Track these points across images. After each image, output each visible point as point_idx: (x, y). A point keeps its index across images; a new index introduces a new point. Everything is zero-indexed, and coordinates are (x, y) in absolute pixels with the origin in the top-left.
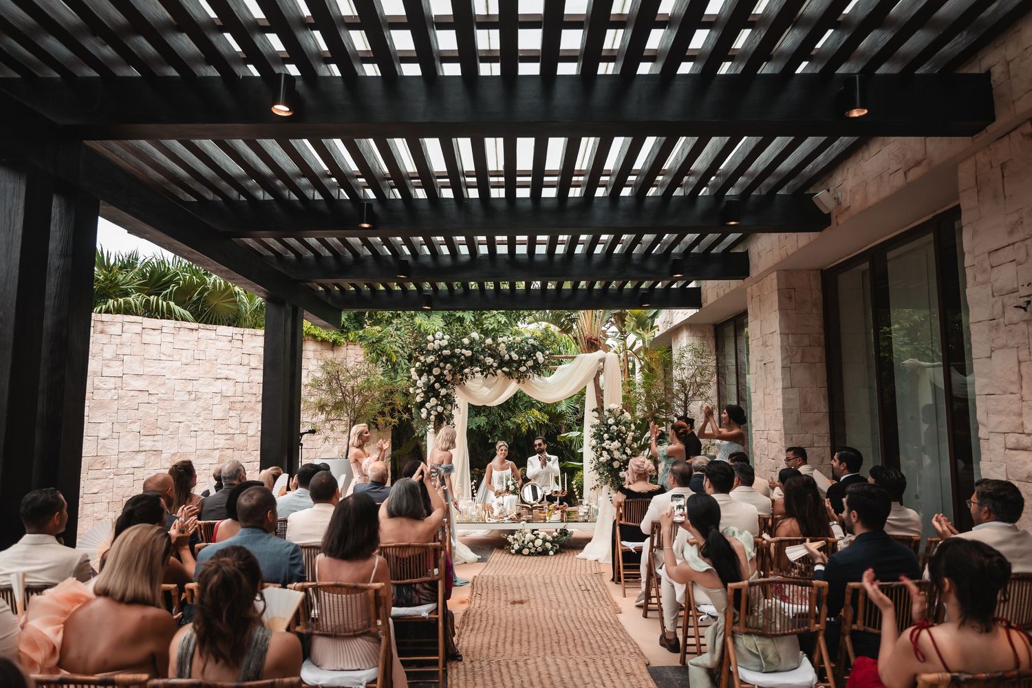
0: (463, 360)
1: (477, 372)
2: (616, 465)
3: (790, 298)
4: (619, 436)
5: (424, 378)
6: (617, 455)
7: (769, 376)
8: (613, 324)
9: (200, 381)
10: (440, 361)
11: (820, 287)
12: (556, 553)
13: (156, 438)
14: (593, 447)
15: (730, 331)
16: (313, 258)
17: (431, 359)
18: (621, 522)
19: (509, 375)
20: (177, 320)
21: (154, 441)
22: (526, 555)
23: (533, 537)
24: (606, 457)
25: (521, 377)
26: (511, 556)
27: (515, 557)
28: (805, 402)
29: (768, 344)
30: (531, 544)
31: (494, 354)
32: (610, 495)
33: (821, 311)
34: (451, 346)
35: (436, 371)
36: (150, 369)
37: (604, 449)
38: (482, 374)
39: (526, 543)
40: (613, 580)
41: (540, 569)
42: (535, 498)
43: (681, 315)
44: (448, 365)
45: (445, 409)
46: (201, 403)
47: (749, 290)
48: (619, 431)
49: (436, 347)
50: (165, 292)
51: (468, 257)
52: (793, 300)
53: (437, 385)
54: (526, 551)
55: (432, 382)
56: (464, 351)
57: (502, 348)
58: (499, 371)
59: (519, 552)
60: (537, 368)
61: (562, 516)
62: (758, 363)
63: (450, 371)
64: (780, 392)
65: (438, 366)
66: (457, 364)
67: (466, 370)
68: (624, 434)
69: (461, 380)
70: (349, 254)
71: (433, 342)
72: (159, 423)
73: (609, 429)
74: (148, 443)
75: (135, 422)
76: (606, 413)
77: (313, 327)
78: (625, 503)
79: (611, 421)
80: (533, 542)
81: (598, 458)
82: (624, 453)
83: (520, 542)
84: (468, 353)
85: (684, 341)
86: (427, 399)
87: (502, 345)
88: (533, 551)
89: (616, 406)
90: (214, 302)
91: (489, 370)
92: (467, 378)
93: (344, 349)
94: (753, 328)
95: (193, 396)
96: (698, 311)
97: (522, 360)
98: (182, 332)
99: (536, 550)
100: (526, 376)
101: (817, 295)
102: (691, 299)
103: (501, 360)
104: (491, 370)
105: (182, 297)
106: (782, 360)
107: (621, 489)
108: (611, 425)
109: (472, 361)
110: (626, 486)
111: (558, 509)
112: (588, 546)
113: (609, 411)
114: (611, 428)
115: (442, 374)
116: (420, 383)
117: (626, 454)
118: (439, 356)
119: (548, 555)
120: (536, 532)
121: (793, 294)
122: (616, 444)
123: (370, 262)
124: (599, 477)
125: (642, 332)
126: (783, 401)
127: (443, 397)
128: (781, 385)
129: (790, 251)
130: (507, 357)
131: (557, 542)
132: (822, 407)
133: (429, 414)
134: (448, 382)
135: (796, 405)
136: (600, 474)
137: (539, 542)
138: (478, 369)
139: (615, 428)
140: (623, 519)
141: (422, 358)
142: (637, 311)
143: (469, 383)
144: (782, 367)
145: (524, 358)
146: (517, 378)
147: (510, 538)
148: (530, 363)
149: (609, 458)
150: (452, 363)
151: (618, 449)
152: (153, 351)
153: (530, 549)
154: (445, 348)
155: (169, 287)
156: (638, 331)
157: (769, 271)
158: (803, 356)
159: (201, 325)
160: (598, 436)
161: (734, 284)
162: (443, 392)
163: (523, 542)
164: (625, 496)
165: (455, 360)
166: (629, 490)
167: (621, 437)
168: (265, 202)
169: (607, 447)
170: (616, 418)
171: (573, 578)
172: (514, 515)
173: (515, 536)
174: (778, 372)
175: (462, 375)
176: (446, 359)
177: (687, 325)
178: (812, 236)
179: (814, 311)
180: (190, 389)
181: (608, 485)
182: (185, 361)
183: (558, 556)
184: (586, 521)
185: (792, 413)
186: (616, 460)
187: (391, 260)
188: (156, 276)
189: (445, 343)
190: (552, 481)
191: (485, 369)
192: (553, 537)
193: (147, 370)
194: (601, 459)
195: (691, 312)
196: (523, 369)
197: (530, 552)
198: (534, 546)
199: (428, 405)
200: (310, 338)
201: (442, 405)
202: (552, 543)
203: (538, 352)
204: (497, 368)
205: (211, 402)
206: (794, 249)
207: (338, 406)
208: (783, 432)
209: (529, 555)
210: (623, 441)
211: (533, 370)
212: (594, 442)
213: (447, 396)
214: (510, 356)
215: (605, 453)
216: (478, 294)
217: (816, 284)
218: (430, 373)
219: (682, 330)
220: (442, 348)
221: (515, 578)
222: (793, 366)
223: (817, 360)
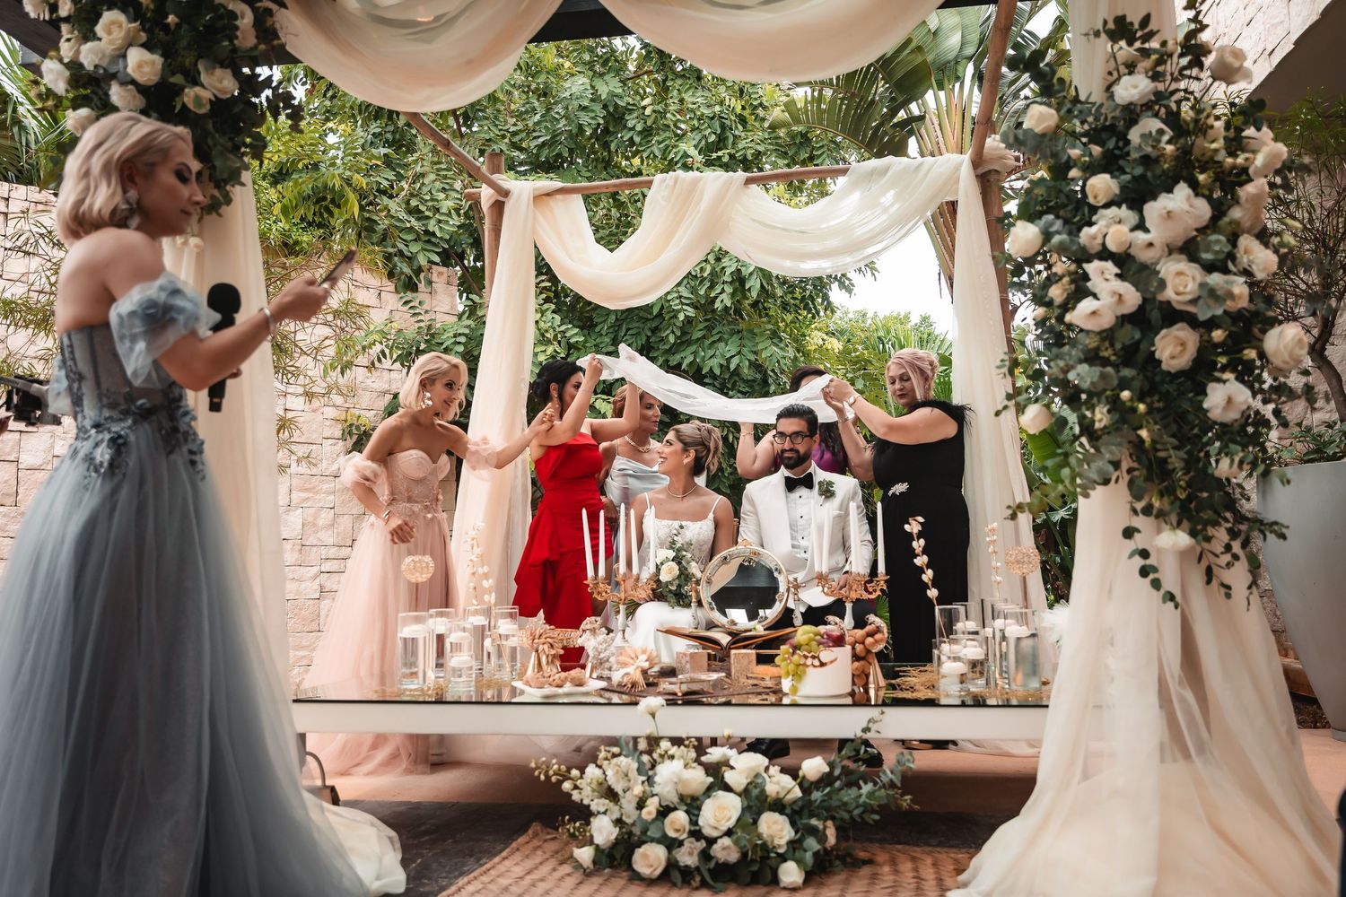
2: (1176, 343)
6: (1181, 280)
12: (817, 872)
22: (650, 882)
23: (697, 778)
24: (1108, 298)
30: (680, 817)
32: (1139, 541)
37: (1094, 255)
39: (656, 809)
54: (650, 858)
59: (616, 860)
61: (863, 680)
80: (692, 804)
83: (628, 803)
88: (688, 856)
99: (705, 855)
112: (1006, 840)
114: (1134, 135)
119: (775, 881)
120: (715, 754)
131: (827, 812)
137: (721, 812)
149: (1132, 303)
151: (1188, 249)
153: (672, 844)
163: (643, 805)
169: (1116, 240)
173: (611, 774)
183: (829, 890)
184: (979, 702)
186: (1171, 315)
192: (807, 787)
194: (1081, 314)
197: (672, 865)
198: (696, 834)
202: (796, 813)
209: (665, 879)
215: (1101, 275)
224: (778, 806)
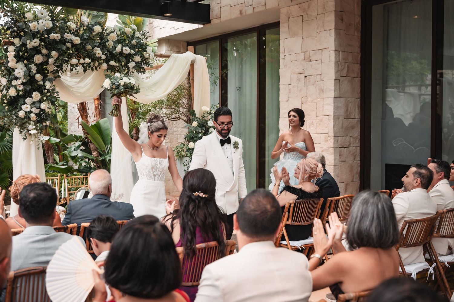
0: (70, 48)
3: (342, 20)
5: (22, 67)
7: (312, 87)
10: (44, 47)
11: (360, 13)
17: (36, 42)
28: (347, 110)
29: (312, 59)
31: (103, 45)
33: (360, 35)
35: (38, 59)
38: (83, 67)
44: (54, 52)
45: (49, 106)
49: (41, 28)
52: (344, 22)
53: (38, 77)
55: (32, 72)
56: (73, 37)
58: (104, 64)
62: (294, 76)
64: (331, 100)
65: (41, 52)
66: (64, 53)
67: (74, 60)
71: (37, 21)
84: (76, 40)
87: (113, 34)
89: (208, 109)
97: (132, 54)
103: (110, 52)
106: (336, 73)
109: (79, 50)
115: (45, 63)
116: (18, 72)
118: (44, 40)
121: (344, 16)
126: (334, 109)
128: (333, 94)
132: (356, 114)
133: (29, 112)
135: (342, 111)
138: (87, 60)
144: (335, 79)
145: (135, 52)
148: (139, 58)
150: (59, 51)
158: (348, 71)
162: (47, 85)
164: (296, 197)
165: (63, 47)
179: (356, 34)
185: (339, 119)
189: (50, 24)
191: (93, 61)
196: (132, 64)
201: (47, 101)
208: (333, 134)
213: (51, 90)
220: (47, 31)
222: (342, 79)
223: (356, 75)
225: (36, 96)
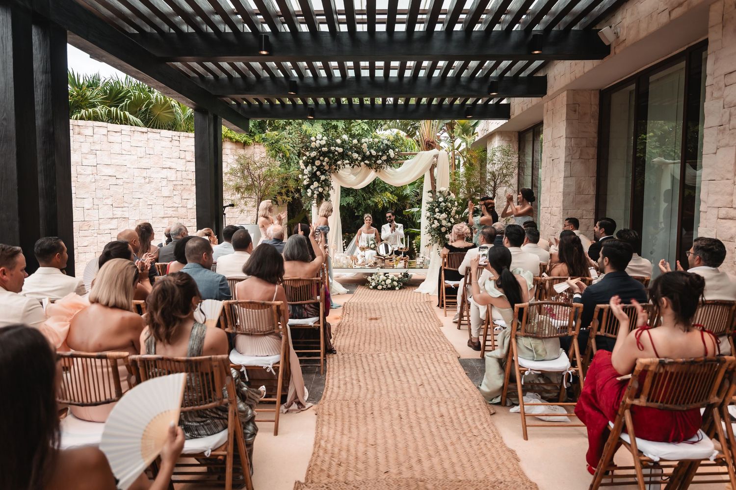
0: (336, 155)
1: (347, 164)
2: (443, 230)
3: (575, 111)
4: (446, 210)
5: (309, 168)
6: (444, 223)
7: (555, 168)
8: (445, 131)
9: (152, 170)
10: (320, 156)
11: (597, 102)
12: (400, 289)
13: (124, 209)
14: (428, 218)
15: (530, 136)
16: (227, 79)
17: (314, 154)
18: (445, 268)
19: (369, 166)
20: (132, 125)
21: (123, 211)
22: (380, 290)
23: (385, 278)
24: (436, 224)
25: (378, 168)
26: (370, 290)
27: (372, 291)
28: (580, 187)
29: (556, 145)
30: (383, 282)
31: (359, 151)
33: (597, 122)
34: (328, 145)
35: (317, 163)
36: (116, 161)
37: (435, 219)
38: (350, 165)
39: (380, 281)
40: (438, 306)
41: (390, 298)
42: (387, 252)
43: (495, 124)
44: (326, 158)
45: (324, 190)
46: (153, 185)
47: (545, 105)
48: (447, 207)
49: (318, 145)
50: (122, 105)
51: (340, 79)
52: (577, 113)
53: (318, 173)
54: (380, 287)
55: (314, 170)
56: (337, 148)
57: (365, 146)
58: (362, 163)
59: (375, 288)
60: (389, 161)
61: (405, 264)
62: (548, 160)
63: (327, 163)
64: (562, 179)
65: (319, 159)
66: (333, 158)
67: (339, 163)
68: (450, 209)
69: (336, 169)
70: (253, 76)
71: (315, 142)
72: (125, 199)
73: (439, 205)
74: (118, 213)
75: (108, 198)
76: (438, 194)
77: (229, 131)
78: (449, 255)
79: (441, 199)
80: (385, 281)
81: (431, 225)
82: (449, 221)
83: (376, 281)
84: (340, 150)
85: (496, 143)
86: (311, 183)
87: (365, 144)
88: (385, 287)
89: (445, 189)
90: (157, 112)
91: (355, 162)
92: (339, 168)
93: (252, 148)
94: (547, 135)
95: (147, 180)
96: (507, 121)
97: (379, 155)
98: (136, 134)
99: (387, 286)
100: (381, 167)
101: (595, 108)
102: (503, 112)
103: (364, 155)
104: (357, 163)
105: (134, 108)
106: (566, 157)
107: (446, 245)
108: (441, 202)
109: (343, 156)
110: (450, 244)
111: (402, 260)
112: (422, 285)
113: (440, 192)
114: (441, 204)
115: (321, 165)
116: (306, 171)
117: (451, 222)
118: (320, 152)
119: (395, 289)
120: (387, 275)
121: (578, 108)
122: (444, 215)
123: (269, 83)
124: (431, 238)
125: (466, 137)
126: (564, 186)
127: (323, 181)
128: (563, 174)
129: (578, 75)
130: (368, 153)
131: (401, 281)
132: (591, 191)
133: (313, 193)
134: (326, 171)
135: (573, 189)
136: (432, 236)
137: (389, 281)
138: (347, 161)
139: (443, 204)
140: (447, 266)
141: (307, 153)
142: (463, 121)
143: (341, 172)
144: (565, 162)
145: (380, 154)
146: (375, 169)
147: (369, 279)
148: (384, 158)
149: (439, 225)
150: (329, 157)
151: (445, 219)
152: (116, 148)
153: (382, 285)
154: (324, 146)
155: (124, 101)
156: (463, 136)
157: (561, 91)
158: (581, 154)
159: (149, 129)
160: (432, 210)
161: (535, 100)
162: (323, 177)
163: (378, 281)
164: (449, 250)
165: (331, 155)
166: (451, 246)
167: (447, 211)
168: (188, 34)
169: (438, 217)
170: (444, 198)
171: (411, 304)
172: (372, 263)
173: (373, 277)
174: (562, 165)
175: (336, 166)
176: (324, 154)
177: (499, 132)
178: (596, 62)
179: (592, 121)
180: (145, 175)
181: (437, 244)
182: (140, 155)
183: (402, 291)
184: (421, 268)
185: (569, 195)
186: (443, 226)
187: (284, 80)
188: (114, 92)
189: (323, 142)
190: (399, 241)
191: (352, 161)
192: (399, 278)
193: (114, 161)
194: (433, 226)
195: (502, 122)
196: (379, 162)
197: (382, 287)
198: (385, 284)
199: (312, 187)
200: (228, 139)
201: (322, 187)
202: (397, 282)
203: (390, 150)
204: (361, 161)
205: (160, 185)
206: (582, 74)
207: (249, 188)
208: (562, 208)
209: (382, 289)
210: (449, 213)
211: (386, 163)
212: (428, 214)
213: (326, 181)
214: (370, 152)
215: (436, 222)
216: (347, 107)
217: (595, 100)
218: (313, 164)
219: (495, 136)
220: (321, 146)
221: (373, 304)
222: (573, 161)
223: (591, 157)
224: (395, 281)
225: (316, 184)
